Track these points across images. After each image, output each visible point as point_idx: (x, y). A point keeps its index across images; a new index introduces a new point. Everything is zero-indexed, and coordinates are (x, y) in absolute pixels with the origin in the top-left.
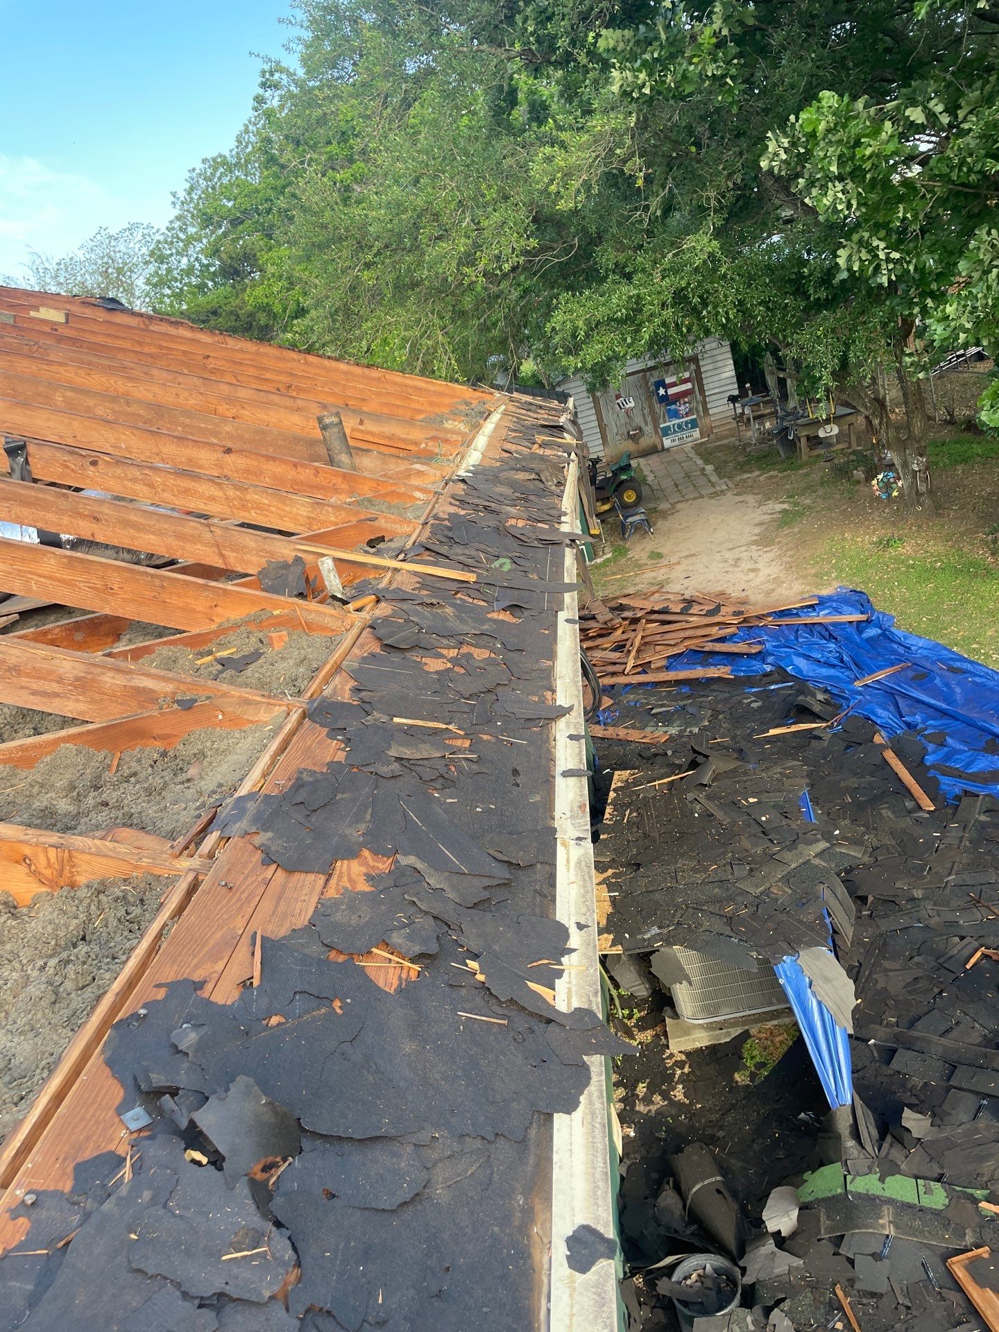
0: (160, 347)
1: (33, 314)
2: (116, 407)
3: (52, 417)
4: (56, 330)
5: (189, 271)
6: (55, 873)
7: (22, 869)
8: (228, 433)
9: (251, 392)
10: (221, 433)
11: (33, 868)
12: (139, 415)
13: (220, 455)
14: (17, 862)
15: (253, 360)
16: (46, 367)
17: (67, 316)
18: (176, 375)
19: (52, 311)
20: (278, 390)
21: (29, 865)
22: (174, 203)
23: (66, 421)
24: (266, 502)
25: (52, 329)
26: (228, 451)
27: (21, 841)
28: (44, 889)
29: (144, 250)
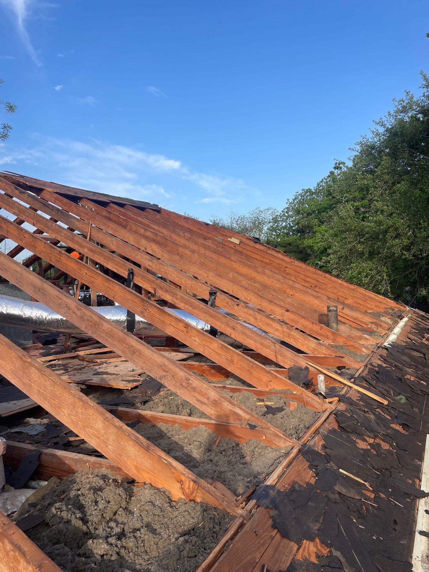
0: (270, 260)
1: (229, 239)
2: (250, 283)
3: (227, 282)
4: (235, 247)
5: (285, 227)
6: (190, 492)
7: (179, 485)
8: (288, 302)
9: (301, 286)
10: (285, 301)
11: (183, 486)
12: (257, 288)
13: (284, 311)
14: (178, 481)
15: (304, 271)
16: (229, 262)
17: (240, 242)
18: (274, 273)
19: (236, 240)
20: (311, 286)
21: (182, 485)
22: (287, 203)
23: (232, 285)
24: (298, 337)
25: (234, 246)
26: (288, 311)
27: (182, 473)
28: (183, 497)
29: (271, 218)
